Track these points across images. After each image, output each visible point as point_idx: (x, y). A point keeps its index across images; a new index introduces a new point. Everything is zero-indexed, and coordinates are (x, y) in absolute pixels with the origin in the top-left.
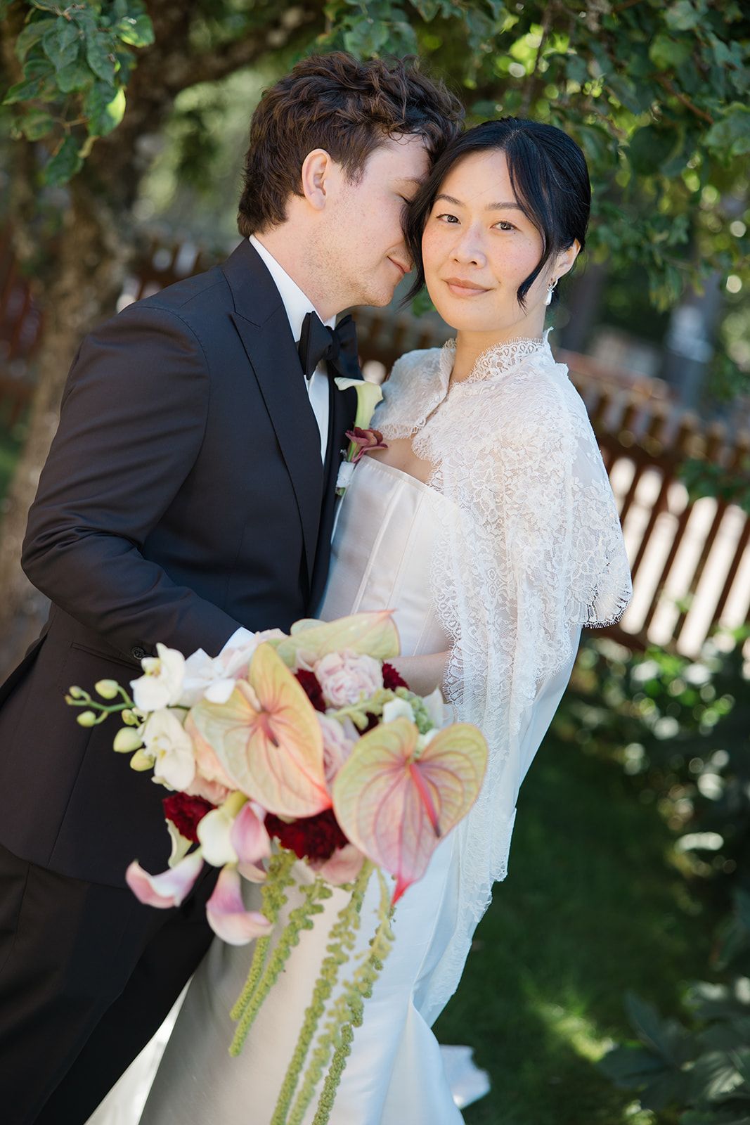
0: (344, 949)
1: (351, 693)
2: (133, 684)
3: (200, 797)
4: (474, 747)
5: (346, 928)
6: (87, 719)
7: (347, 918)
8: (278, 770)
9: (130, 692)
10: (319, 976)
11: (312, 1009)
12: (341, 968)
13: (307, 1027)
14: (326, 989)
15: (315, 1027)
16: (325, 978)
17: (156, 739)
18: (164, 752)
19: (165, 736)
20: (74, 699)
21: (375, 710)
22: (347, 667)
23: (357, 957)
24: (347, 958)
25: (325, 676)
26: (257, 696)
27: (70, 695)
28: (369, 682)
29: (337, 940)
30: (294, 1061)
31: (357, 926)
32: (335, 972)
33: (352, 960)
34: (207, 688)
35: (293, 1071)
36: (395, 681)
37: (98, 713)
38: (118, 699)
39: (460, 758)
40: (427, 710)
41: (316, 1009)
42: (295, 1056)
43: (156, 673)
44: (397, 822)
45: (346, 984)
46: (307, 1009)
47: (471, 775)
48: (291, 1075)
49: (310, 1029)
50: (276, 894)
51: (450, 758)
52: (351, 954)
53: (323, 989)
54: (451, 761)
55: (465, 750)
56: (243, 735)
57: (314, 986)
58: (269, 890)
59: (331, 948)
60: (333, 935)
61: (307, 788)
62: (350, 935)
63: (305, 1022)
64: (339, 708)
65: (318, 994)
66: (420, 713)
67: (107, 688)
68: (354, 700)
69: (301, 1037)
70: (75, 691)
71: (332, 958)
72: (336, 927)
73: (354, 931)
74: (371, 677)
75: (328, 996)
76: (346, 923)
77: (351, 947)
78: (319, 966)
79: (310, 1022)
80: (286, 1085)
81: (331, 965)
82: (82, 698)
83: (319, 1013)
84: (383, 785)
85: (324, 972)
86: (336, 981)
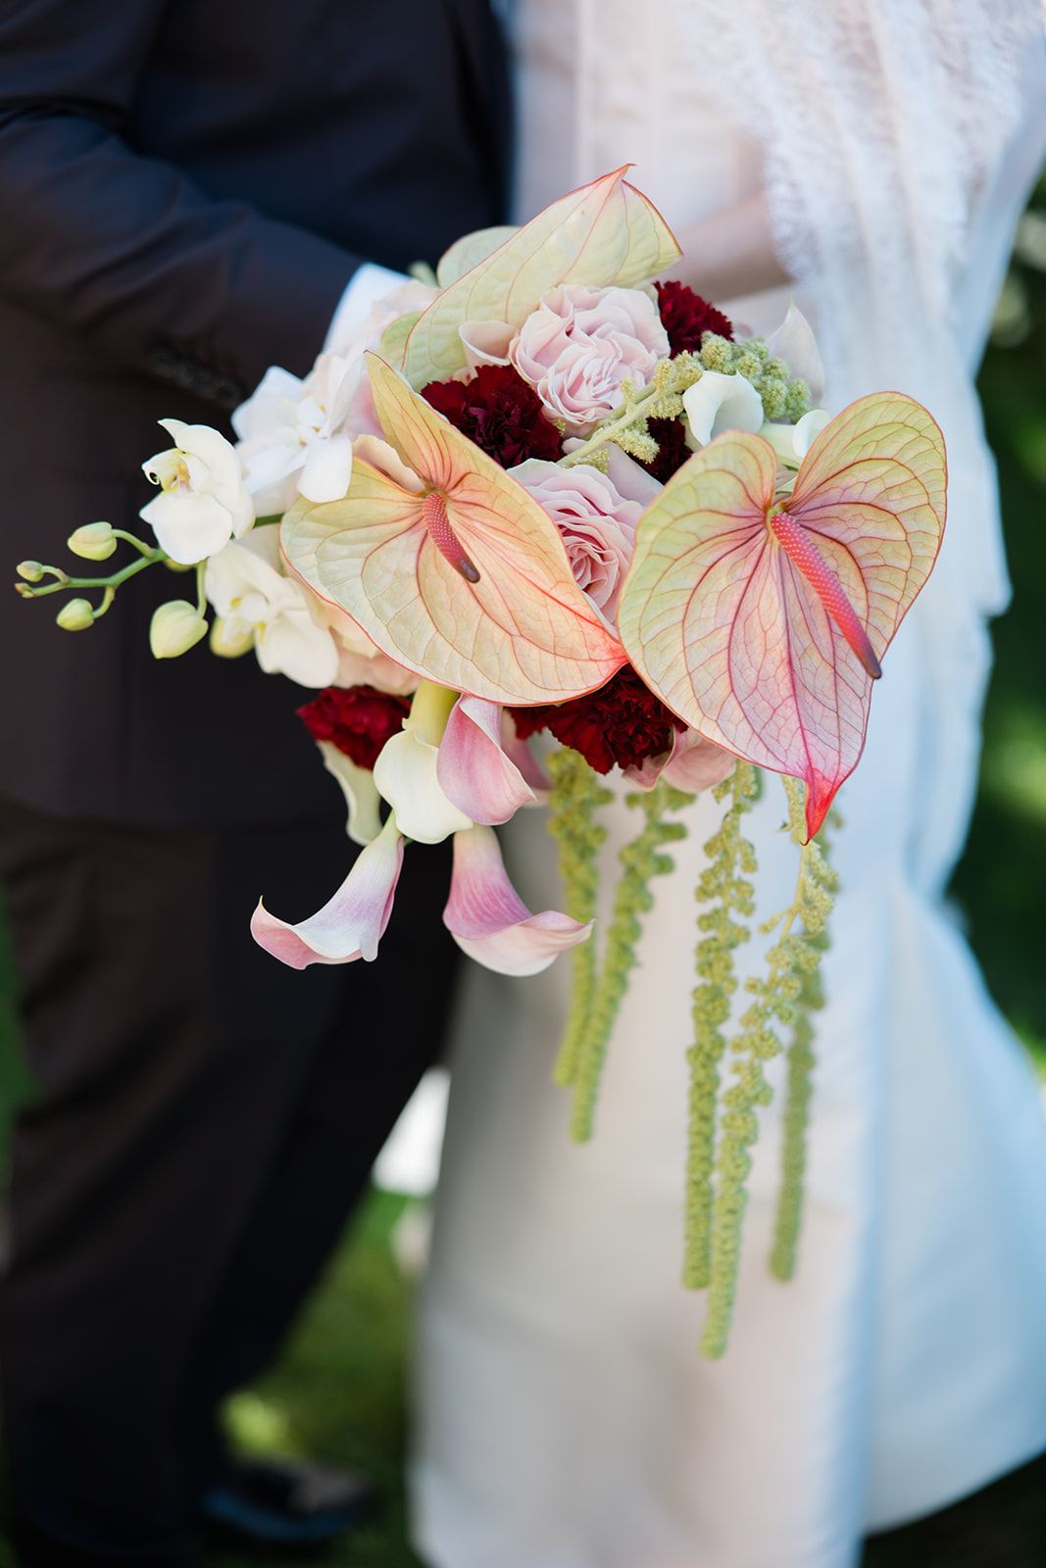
0: (735, 917)
1: (604, 385)
2: (146, 514)
3: (368, 688)
4: (910, 436)
5: (729, 875)
6: (75, 615)
7: (726, 852)
8: (500, 610)
9: (147, 533)
10: (698, 981)
11: (699, 1047)
12: (738, 955)
13: (699, 1085)
14: (717, 1003)
15: (716, 1081)
16: (709, 982)
17: (236, 601)
18: (263, 625)
19: (254, 591)
20: (33, 585)
21: (666, 411)
22: (577, 331)
23: (765, 929)
24: (746, 934)
25: (537, 366)
26: (407, 460)
27: (22, 580)
28: (640, 347)
29: (717, 902)
30: (692, 1157)
31: (750, 866)
32: (728, 967)
33: (756, 937)
34: (297, 475)
35: (697, 1176)
36: (693, 320)
37: (94, 597)
38: (124, 554)
39: (882, 468)
40: (783, 367)
41: (707, 1047)
42: (693, 1147)
43: (182, 478)
44: (779, 651)
45: (752, 987)
46: (690, 1051)
47: (916, 497)
48: (696, 1183)
49: (707, 1088)
50: (581, 828)
51: (860, 474)
52: (753, 923)
53: (711, 1003)
54: (863, 482)
55: (889, 451)
56: (402, 555)
57: (689, 1003)
58: (563, 823)
59: (707, 921)
60: (703, 893)
61: (570, 630)
62: (740, 884)
63: (693, 1076)
64: (586, 432)
65: (703, 1017)
66: (768, 379)
67: (93, 540)
68: (617, 400)
69: (694, 1108)
70: (29, 570)
71: (715, 939)
72: (708, 876)
73: (746, 877)
74: (640, 335)
75: (725, 1016)
76: (726, 863)
77: (748, 909)
78: (690, 960)
79: (701, 1074)
80: (691, 1205)
81: (714, 955)
82: (48, 579)
83: (715, 1053)
84: (726, 580)
85: (705, 967)
86: (734, 982)
